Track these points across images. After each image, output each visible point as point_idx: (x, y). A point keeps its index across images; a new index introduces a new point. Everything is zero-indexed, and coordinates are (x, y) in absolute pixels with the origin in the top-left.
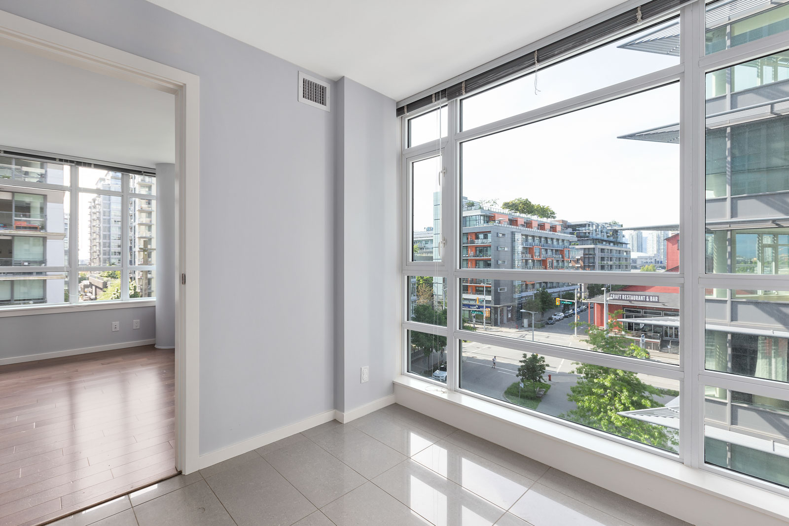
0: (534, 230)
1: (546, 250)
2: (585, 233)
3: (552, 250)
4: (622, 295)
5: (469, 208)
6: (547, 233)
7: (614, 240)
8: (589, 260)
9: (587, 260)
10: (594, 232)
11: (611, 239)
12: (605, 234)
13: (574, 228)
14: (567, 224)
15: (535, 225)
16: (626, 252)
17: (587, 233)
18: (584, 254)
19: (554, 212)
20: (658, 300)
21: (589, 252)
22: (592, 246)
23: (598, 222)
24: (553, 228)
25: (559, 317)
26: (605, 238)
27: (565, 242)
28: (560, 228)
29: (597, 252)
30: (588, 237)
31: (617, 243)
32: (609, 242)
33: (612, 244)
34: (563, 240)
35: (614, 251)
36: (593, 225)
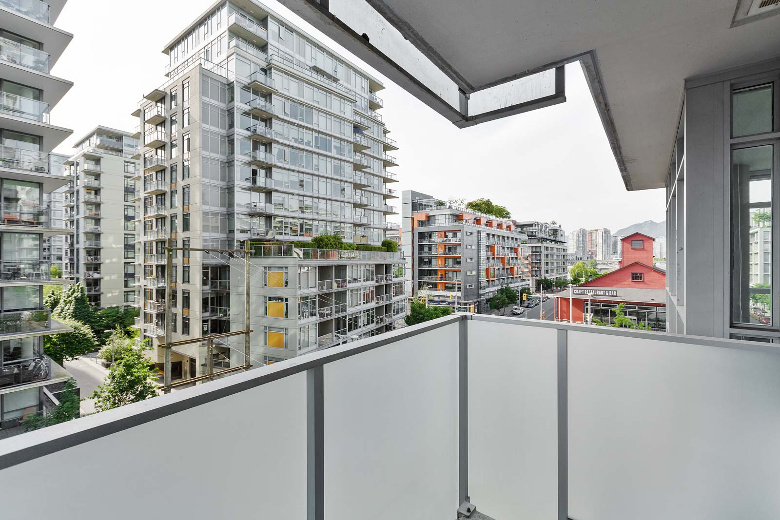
0: (494, 230)
1: (504, 248)
2: (532, 232)
3: (508, 248)
4: (584, 290)
5: (438, 207)
6: (504, 232)
7: (554, 239)
8: (536, 257)
9: (534, 257)
10: (539, 231)
11: (552, 238)
12: (547, 233)
13: (522, 226)
14: (516, 224)
15: (495, 224)
16: (564, 249)
17: (534, 233)
18: (532, 252)
19: (509, 213)
20: (616, 294)
21: (536, 250)
22: (539, 245)
23: (542, 222)
24: (508, 227)
25: (520, 311)
26: (548, 237)
27: (518, 240)
28: (513, 227)
29: (543, 250)
30: (535, 236)
31: (556, 242)
32: (551, 241)
33: (553, 243)
34: (516, 239)
35: (555, 249)
36: (538, 225)
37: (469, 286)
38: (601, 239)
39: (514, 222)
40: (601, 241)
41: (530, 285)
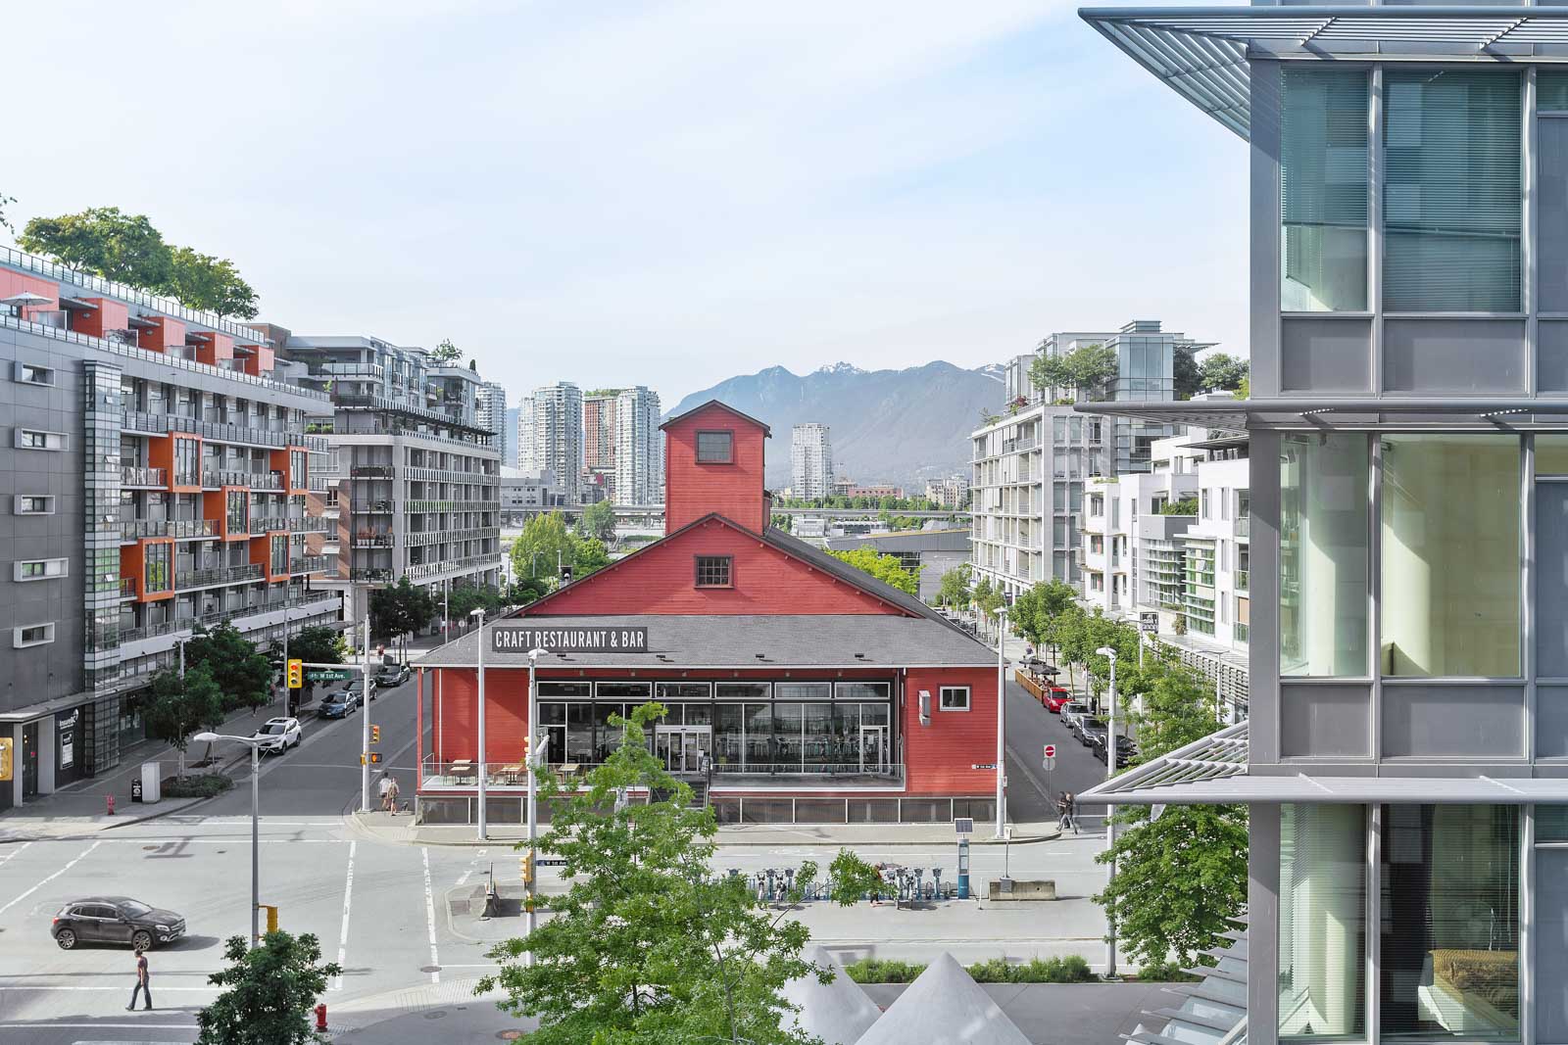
0: (170, 364)
1: (219, 450)
2: (357, 385)
3: (241, 451)
4: (533, 630)
6: (220, 377)
7: (448, 418)
8: (370, 494)
9: (362, 494)
10: (387, 381)
11: (440, 413)
12: (421, 393)
13: (316, 357)
14: (290, 344)
15: (174, 336)
16: (486, 462)
17: (364, 387)
18: (356, 472)
19: (247, 290)
20: (645, 641)
21: (370, 460)
22: (384, 439)
23: (399, 344)
24: (244, 355)
25: (283, 737)
26: (422, 409)
27: (291, 417)
28: (266, 359)
29: (400, 463)
30: (368, 401)
31: (458, 430)
32: (436, 425)
33: (444, 434)
34: (282, 412)
35: (451, 462)
36: (383, 354)
37: (27, 636)
38: (628, 425)
39: (278, 338)
40: (627, 435)
41: (348, 617)
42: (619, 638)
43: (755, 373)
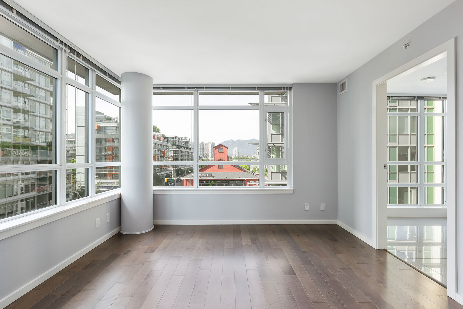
2: (174, 142)
3: (158, 151)
7: (186, 146)
8: (176, 157)
9: (174, 157)
10: (178, 141)
11: (185, 146)
12: (182, 143)
13: (168, 138)
14: (165, 137)
16: (191, 152)
18: (174, 154)
19: (159, 129)
20: (212, 175)
21: (176, 152)
22: (177, 149)
23: (179, 136)
24: (159, 138)
26: (182, 145)
27: (165, 146)
28: (162, 139)
29: (180, 153)
30: (175, 144)
31: (187, 148)
32: (184, 147)
33: (185, 149)
34: (164, 146)
35: (186, 152)
36: (177, 138)
38: (211, 147)
39: (163, 136)
40: (211, 149)
41: (173, 173)
42: (208, 175)
43: (228, 140)
